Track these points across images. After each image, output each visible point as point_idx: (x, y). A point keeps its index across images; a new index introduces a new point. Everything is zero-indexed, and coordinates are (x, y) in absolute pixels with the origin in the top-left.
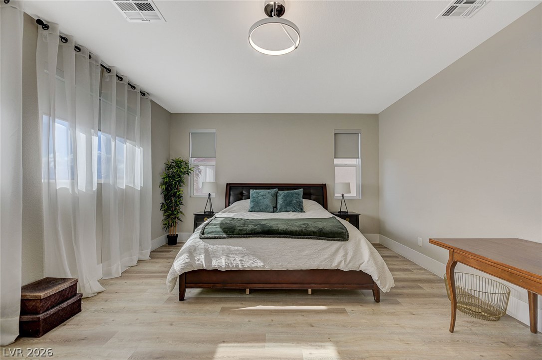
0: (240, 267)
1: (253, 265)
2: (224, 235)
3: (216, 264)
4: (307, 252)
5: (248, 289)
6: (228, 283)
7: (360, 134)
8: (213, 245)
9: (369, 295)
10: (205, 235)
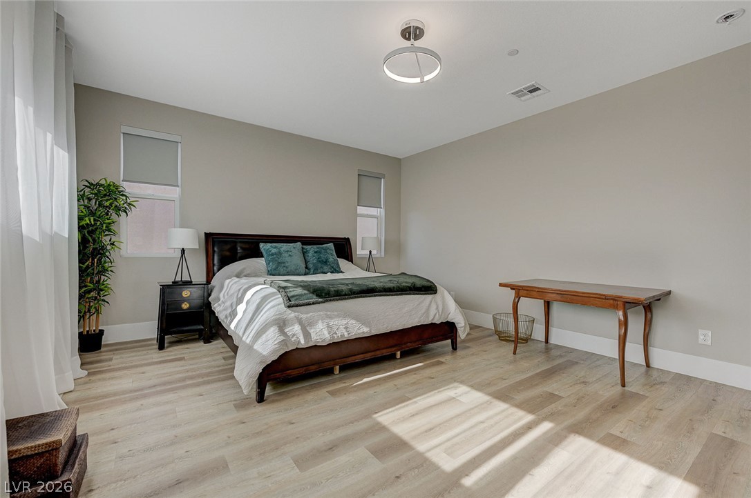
0: (346, 336)
1: (359, 332)
2: (315, 299)
3: (318, 338)
4: (406, 309)
5: (338, 367)
6: (324, 362)
7: (383, 180)
8: (307, 313)
9: (447, 345)
10: (293, 302)
